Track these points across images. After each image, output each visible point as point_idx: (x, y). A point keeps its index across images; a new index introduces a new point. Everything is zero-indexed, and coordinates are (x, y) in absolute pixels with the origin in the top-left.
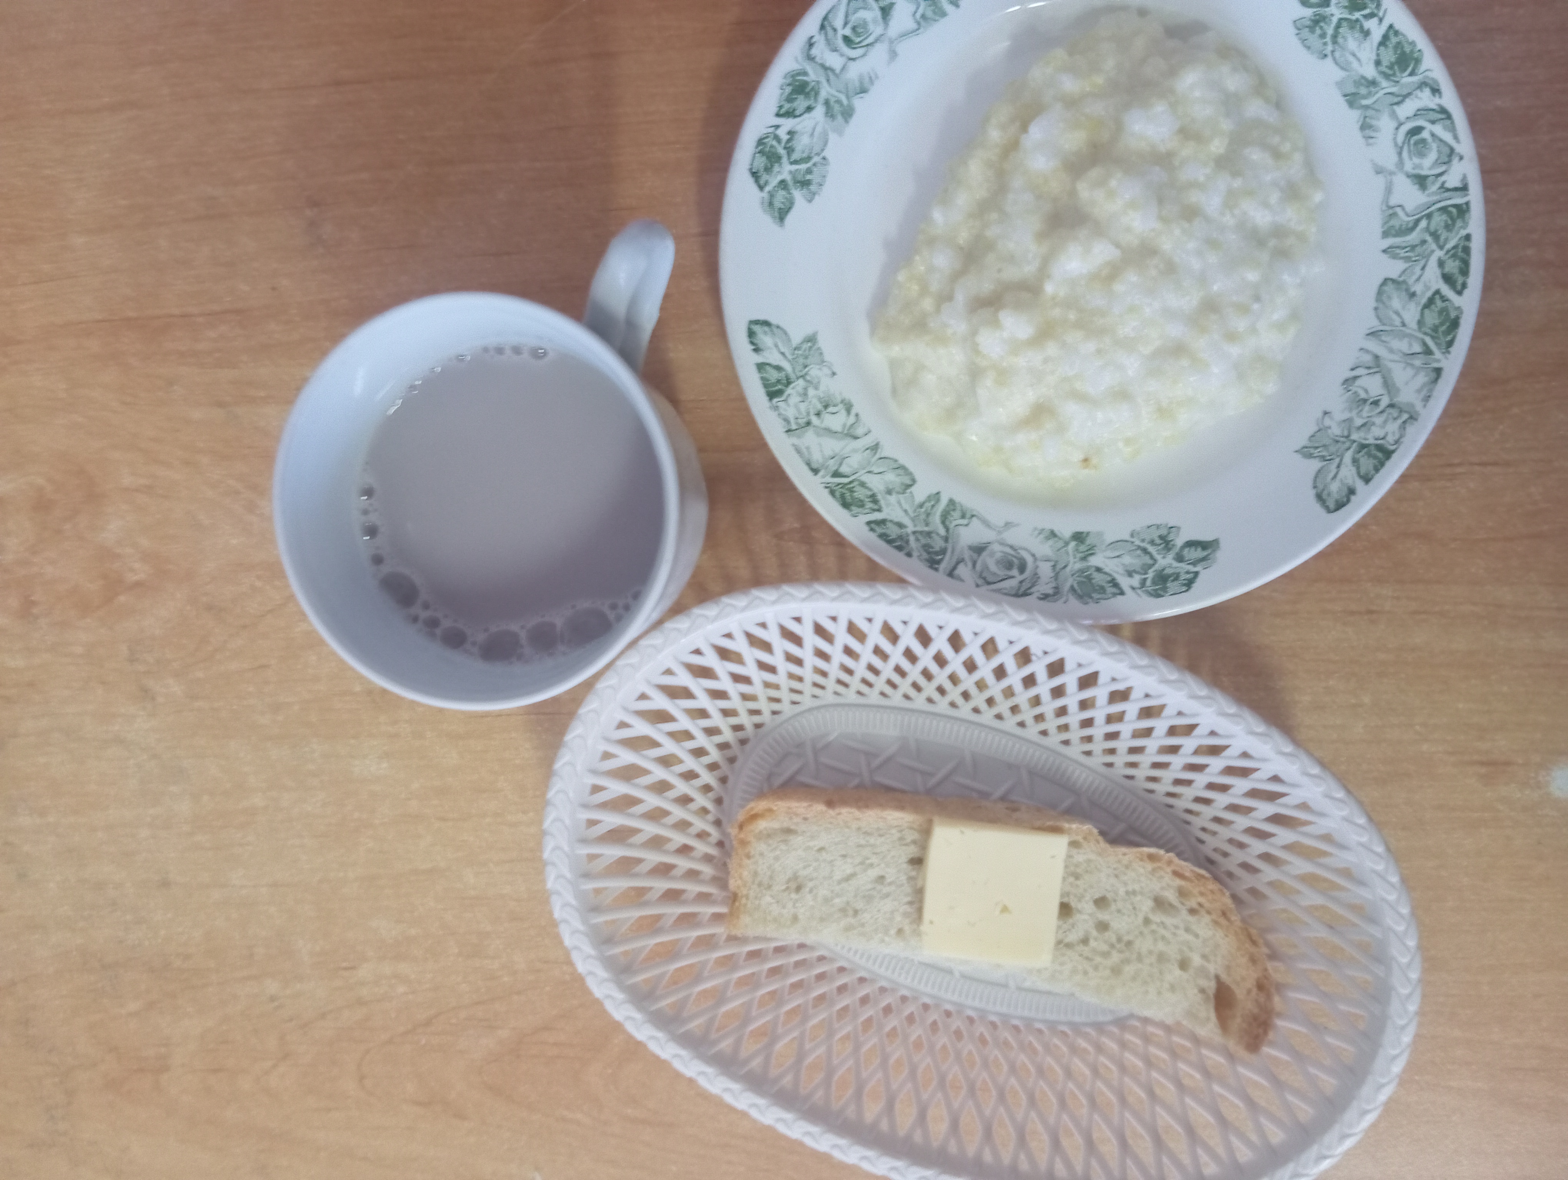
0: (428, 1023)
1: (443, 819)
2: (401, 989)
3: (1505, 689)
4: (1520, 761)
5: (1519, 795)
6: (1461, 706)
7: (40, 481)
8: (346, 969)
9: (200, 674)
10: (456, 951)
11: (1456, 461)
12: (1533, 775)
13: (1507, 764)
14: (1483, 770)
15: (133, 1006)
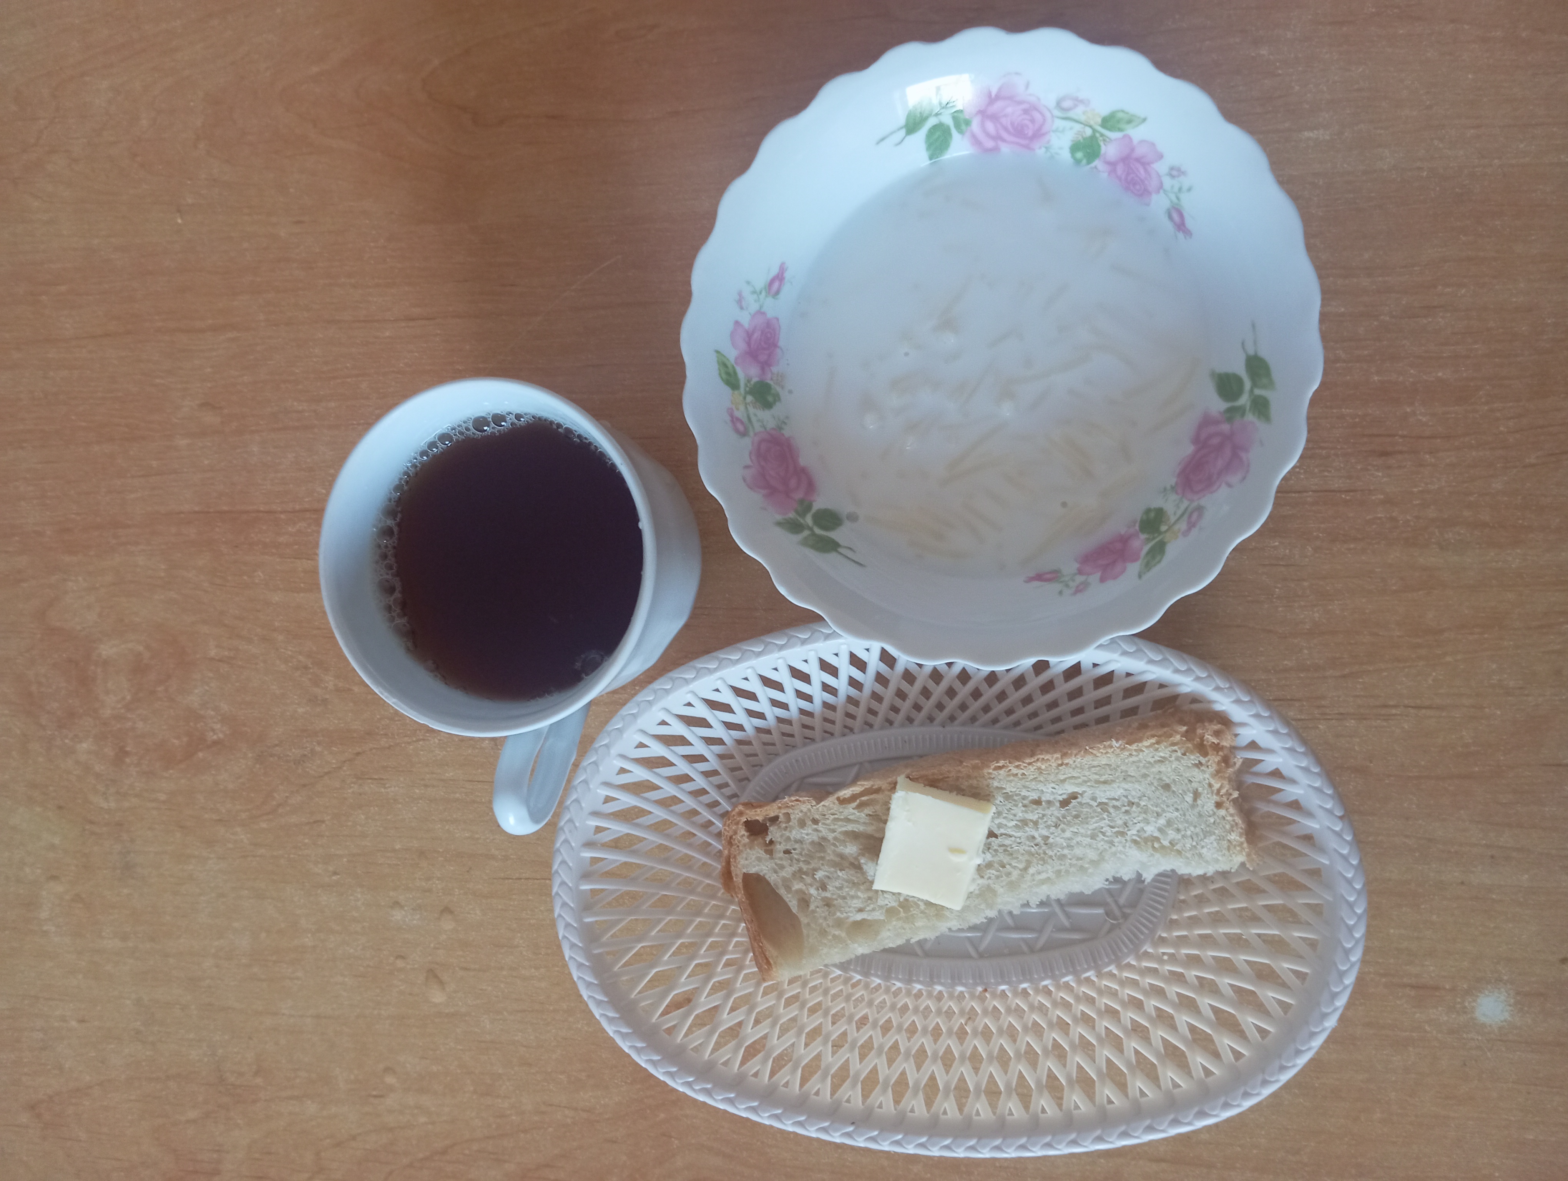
0: (444, 1152)
1: (465, 969)
2: (423, 1119)
3: (1434, 917)
4: (1447, 987)
5: (1445, 1018)
6: (1392, 931)
7: (141, 648)
8: (375, 1097)
9: (264, 825)
10: (472, 1088)
11: (1391, 703)
12: (1459, 1000)
13: (1437, 988)
14: (1413, 993)
15: (192, 1114)
